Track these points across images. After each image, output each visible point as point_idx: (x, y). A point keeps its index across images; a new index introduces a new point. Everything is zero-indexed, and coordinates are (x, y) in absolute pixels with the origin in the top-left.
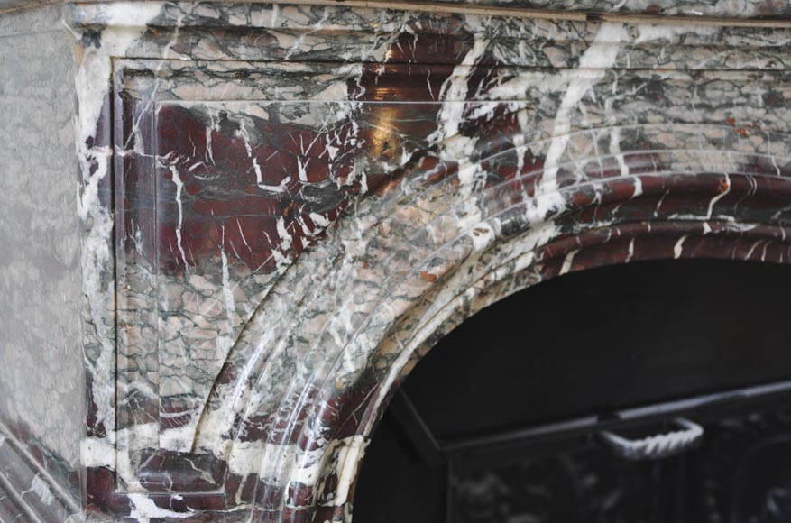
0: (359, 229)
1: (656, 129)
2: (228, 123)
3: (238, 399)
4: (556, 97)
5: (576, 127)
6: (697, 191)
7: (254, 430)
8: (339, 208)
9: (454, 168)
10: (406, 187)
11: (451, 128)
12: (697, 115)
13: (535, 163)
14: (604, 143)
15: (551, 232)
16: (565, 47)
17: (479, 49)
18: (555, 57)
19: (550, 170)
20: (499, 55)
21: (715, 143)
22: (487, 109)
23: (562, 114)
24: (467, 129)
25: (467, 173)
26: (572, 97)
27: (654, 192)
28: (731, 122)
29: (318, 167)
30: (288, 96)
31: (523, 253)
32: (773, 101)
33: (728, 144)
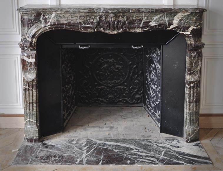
0: (35, 26)
1: (60, 19)
2: (26, 19)
3: (28, 35)
4: (51, 17)
5: (52, 19)
6: (63, 24)
7: (28, 37)
8: (34, 24)
9: (42, 22)
10: (38, 23)
11: (41, 19)
12: (64, 18)
13: (49, 22)
14: (55, 20)
15: (49, 27)
16: (50, 14)
17: (43, 14)
18: (49, 14)
19: (50, 22)
20: (45, 14)
21: (66, 21)
22: (44, 18)
23: (51, 18)
24: (43, 19)
25: (43, 22)
26: (52, 17)
27: (58, 24)
28: (67, 19)
29: (32, 21)
30: (30, 17)
31: (47, 28)
32: (72, 17)
33: (67, 21)
